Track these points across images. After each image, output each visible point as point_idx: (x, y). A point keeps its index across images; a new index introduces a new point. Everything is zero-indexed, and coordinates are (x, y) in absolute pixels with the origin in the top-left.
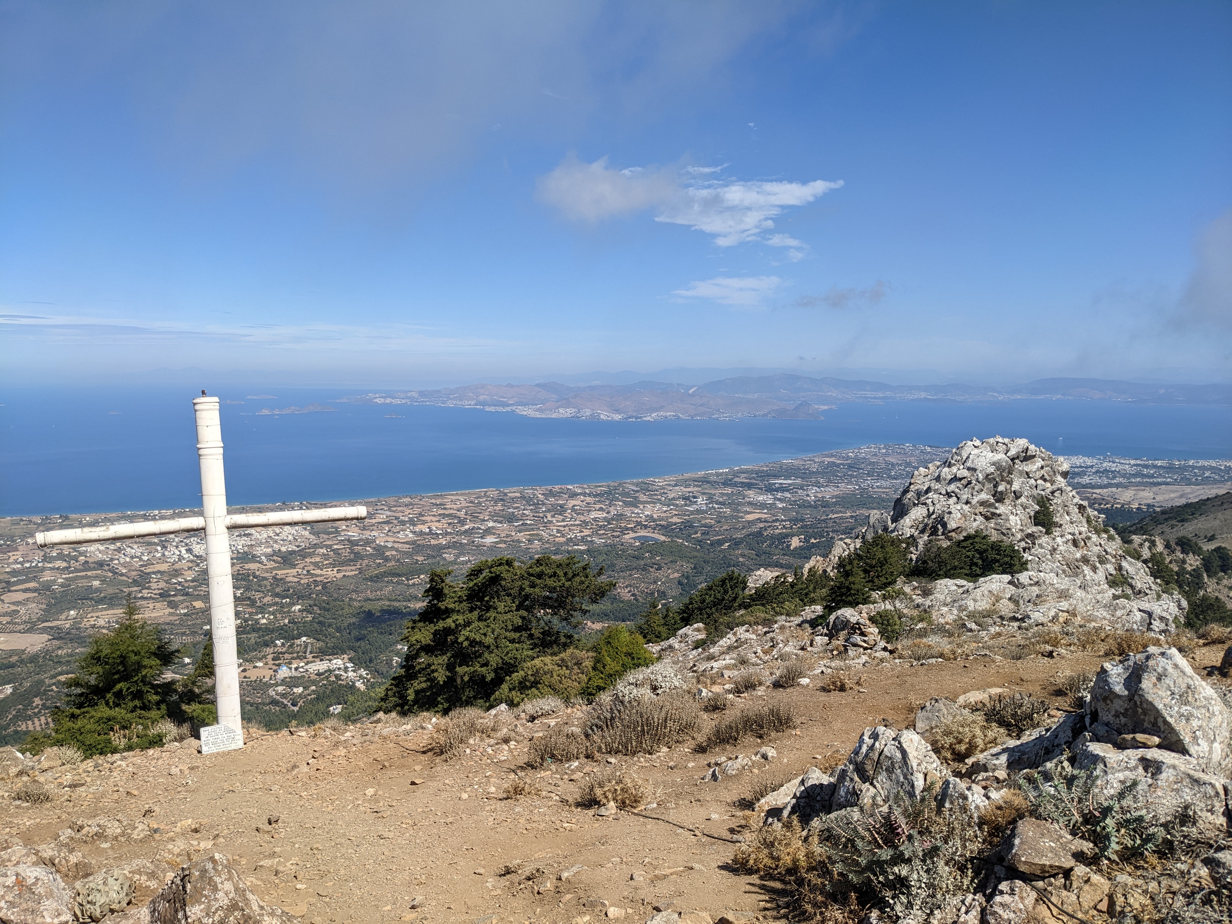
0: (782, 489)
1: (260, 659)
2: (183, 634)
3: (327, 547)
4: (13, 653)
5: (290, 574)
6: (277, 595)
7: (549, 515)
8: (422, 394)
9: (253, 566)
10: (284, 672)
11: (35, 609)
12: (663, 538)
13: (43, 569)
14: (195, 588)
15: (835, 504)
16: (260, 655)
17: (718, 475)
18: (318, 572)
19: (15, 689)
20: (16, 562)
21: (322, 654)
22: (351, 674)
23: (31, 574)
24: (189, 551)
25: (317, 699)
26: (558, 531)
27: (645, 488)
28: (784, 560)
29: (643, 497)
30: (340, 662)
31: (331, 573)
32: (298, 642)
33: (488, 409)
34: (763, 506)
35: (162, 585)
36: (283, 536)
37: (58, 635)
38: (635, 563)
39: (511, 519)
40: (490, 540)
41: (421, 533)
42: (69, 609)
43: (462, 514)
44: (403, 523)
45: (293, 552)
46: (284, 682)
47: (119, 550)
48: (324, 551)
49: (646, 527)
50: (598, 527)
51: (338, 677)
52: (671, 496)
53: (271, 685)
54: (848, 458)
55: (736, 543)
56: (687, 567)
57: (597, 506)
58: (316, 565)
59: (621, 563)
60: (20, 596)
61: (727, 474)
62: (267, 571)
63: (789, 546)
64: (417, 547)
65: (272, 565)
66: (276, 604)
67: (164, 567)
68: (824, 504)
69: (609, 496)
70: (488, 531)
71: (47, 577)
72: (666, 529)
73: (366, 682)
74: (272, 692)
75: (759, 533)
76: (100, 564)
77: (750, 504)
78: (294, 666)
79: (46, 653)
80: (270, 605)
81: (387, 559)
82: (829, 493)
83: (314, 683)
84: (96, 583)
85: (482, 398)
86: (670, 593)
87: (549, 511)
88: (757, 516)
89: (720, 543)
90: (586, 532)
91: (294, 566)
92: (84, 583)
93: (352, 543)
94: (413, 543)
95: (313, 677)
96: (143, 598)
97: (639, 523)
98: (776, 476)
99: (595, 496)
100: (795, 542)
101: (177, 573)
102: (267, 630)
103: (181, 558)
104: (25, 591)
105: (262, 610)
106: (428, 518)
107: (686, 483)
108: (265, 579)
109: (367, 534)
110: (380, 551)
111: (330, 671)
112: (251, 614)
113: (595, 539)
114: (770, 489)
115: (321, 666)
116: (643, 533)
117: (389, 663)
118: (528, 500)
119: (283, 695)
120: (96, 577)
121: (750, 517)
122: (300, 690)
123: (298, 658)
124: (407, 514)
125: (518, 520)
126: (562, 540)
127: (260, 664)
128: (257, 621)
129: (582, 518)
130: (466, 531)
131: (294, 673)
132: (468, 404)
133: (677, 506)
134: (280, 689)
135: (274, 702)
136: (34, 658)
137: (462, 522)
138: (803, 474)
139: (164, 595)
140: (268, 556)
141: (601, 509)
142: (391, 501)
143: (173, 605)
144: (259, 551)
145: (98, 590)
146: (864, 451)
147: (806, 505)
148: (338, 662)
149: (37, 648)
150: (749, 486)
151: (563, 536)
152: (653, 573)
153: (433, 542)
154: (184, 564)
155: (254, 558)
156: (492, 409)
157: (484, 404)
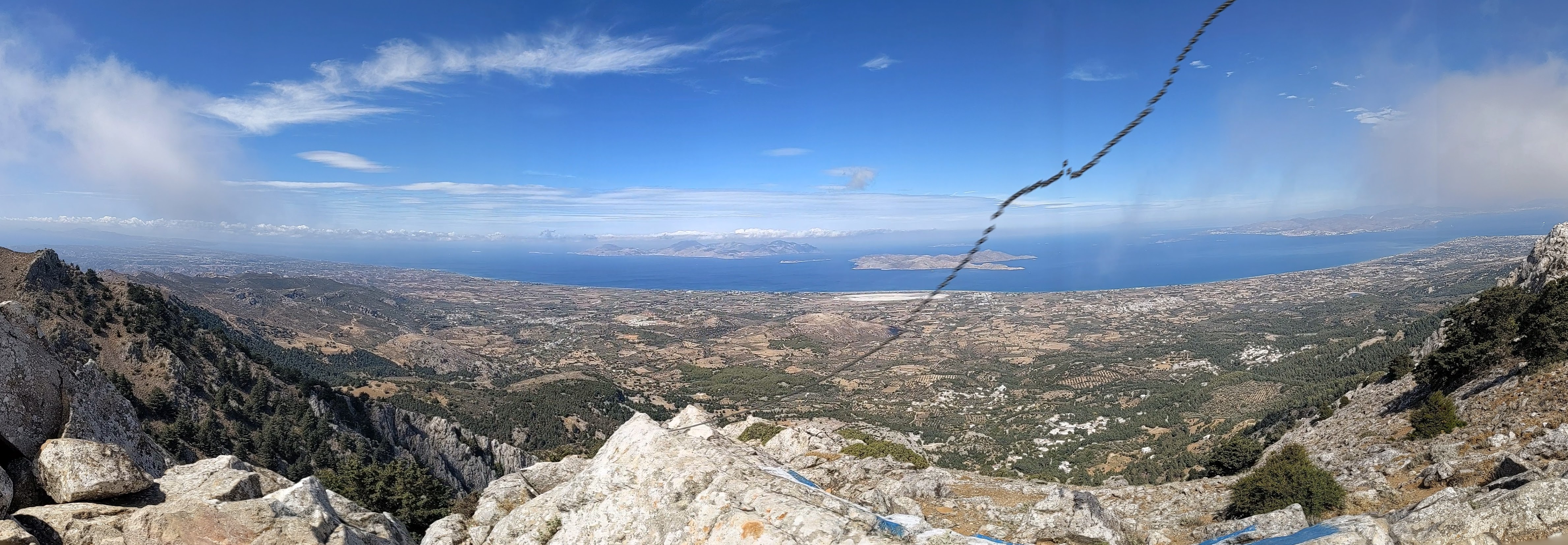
0: (1421, 264)
1: (1164, 360)
2: (1127, 347)
3: (1192, 306)
4: (1055, 351)
5: (1175, 320)
6: (1170, 330)
7: (1303, 286)
8: (1234, 229)
9: (1158, 316)
10: (1176, 366)
11: (1064, 332)
12: (1364, 293)
13: (1067, 315)
14: (1131, 325)
15: (1447, 268)
16: (1164, 358)
17: (1388, 259)
18: (1189, 318)
19: (1056, 366)
20: (1055, 312)
21: (1194, 358)
22: (1210, 368)
23: (1061, 317)
24: (1128, 308)
25: (1194, 379)
26: (1309, 294)
27: (1352, 269)
28: (1427, 299)
29: (1351, 274)
30: (1204, 362)
31: (1195, 319)
32: (1182, 352)
33: (1267, 234)
34: (1412, 273)
35: (1117, 324)
36: (1171, 301)
37: (1074, 344)
38: (1351, 307)
39: (1284, 289)
40: (1274, 300)
41: (1238, 298)
42: (1078, 333)
43: (1258, 288)
44: (1229, 293)
45: (1175, 309)
46: (1176, 371)
47: (1097, 307)
48: (1190, 308)
49: (1354, 289)
50: (1330, 290)
51: (1204, 369)
52: (1366, 272)
53: (1170, 373)
54: (1450, 245)
55: (1402, 293)
56: (1379, 307)
57: (1328, 280)
58: (1188, 315)
59: (1344, 308)
60: (1058, 327)
61: (1393, 258)
62: (1164, 318)
63: (1427, 292)
64: (1238, 306)
65: (1166, 315)
66: (1169, 334)
67: (1117, 316)
68: (1441, 269)
69: (1334, 274)
70: (1273, 296)
71: (1069, 318)
72: (1364, 289)
73: (1218, 371)
74: (1171, 376)
75: (1413, 287)
76: (1091, 314)
77: (1406, 272)
78: (1181, 363)
79: (1069, 352)
80: (1167, 335)
81: (1223, 312)
82: (1444, 263)
83: (1191, 372)
84: (1089, 322)
85: (1264, 228)
86: (1371, 321)
87: (1303, 284)
88: (1411, 278)
89: (1394, 293)
90: (1323, 294)
91: (1177, 316)
92: (1083, 321)
93: (1205, 304)
94: (1235, 303)
95: (1191, 369)
96: (1108, 330)
97: (1351, 287)
98: (1417, 258)
99: (1326, 275)
100: (1431, 290)
101: (1123, 318)
102: (1166, 346)
103: (1124, 312)
104: (1059, 324)
105: (1163, 336)
106: (1241, 291)
107: (1373, 265)
108: (1164, 322)
109: (1212, 300)
110: (1219, 308)
111: (1199, 366)
112: (1158, 338)
113: (1329, 297)
114: (1415, 265)
115: (1195, 364)
116: (1353, 292)
117: (1229, 363)
118: (1292, 279)
119: (1177, 378)
120: (1089, 319)
121: (1407, 279)
122: (1185, 375)
123: (1183, 360)
124: (1230, 288)
125: (1287, 289)
126: (1311, 298)
127: (1164, 362)
128: (1161, 342)
129: (1321, 286)
130: (1261, 296)
131: (1181, 367)
132: (1257, 232)
133: (1369, 276)
134: (1175, 374)
135: (1172, 380)
136: (1064, 354)
137: (1259, 292)
138: (1430, 255)
139: (1117, 328)
140: (1165, 311)
141: (1330, 281)
142: (1223, 282)
143: (1121, 333)
144: (1160, 309)
145: (1090, 325)
146: (1457, 241)
147: (1433, 271)
148: (1203, 362)
149: (1065, 349)
150: (1405, 264)
151: (1312, 296)
152: (1361, 312)
153: (1245, 303)
154: (1126, 314)
155: (1158, 312)
156: (1270, 234)
157: (1265, 231)
